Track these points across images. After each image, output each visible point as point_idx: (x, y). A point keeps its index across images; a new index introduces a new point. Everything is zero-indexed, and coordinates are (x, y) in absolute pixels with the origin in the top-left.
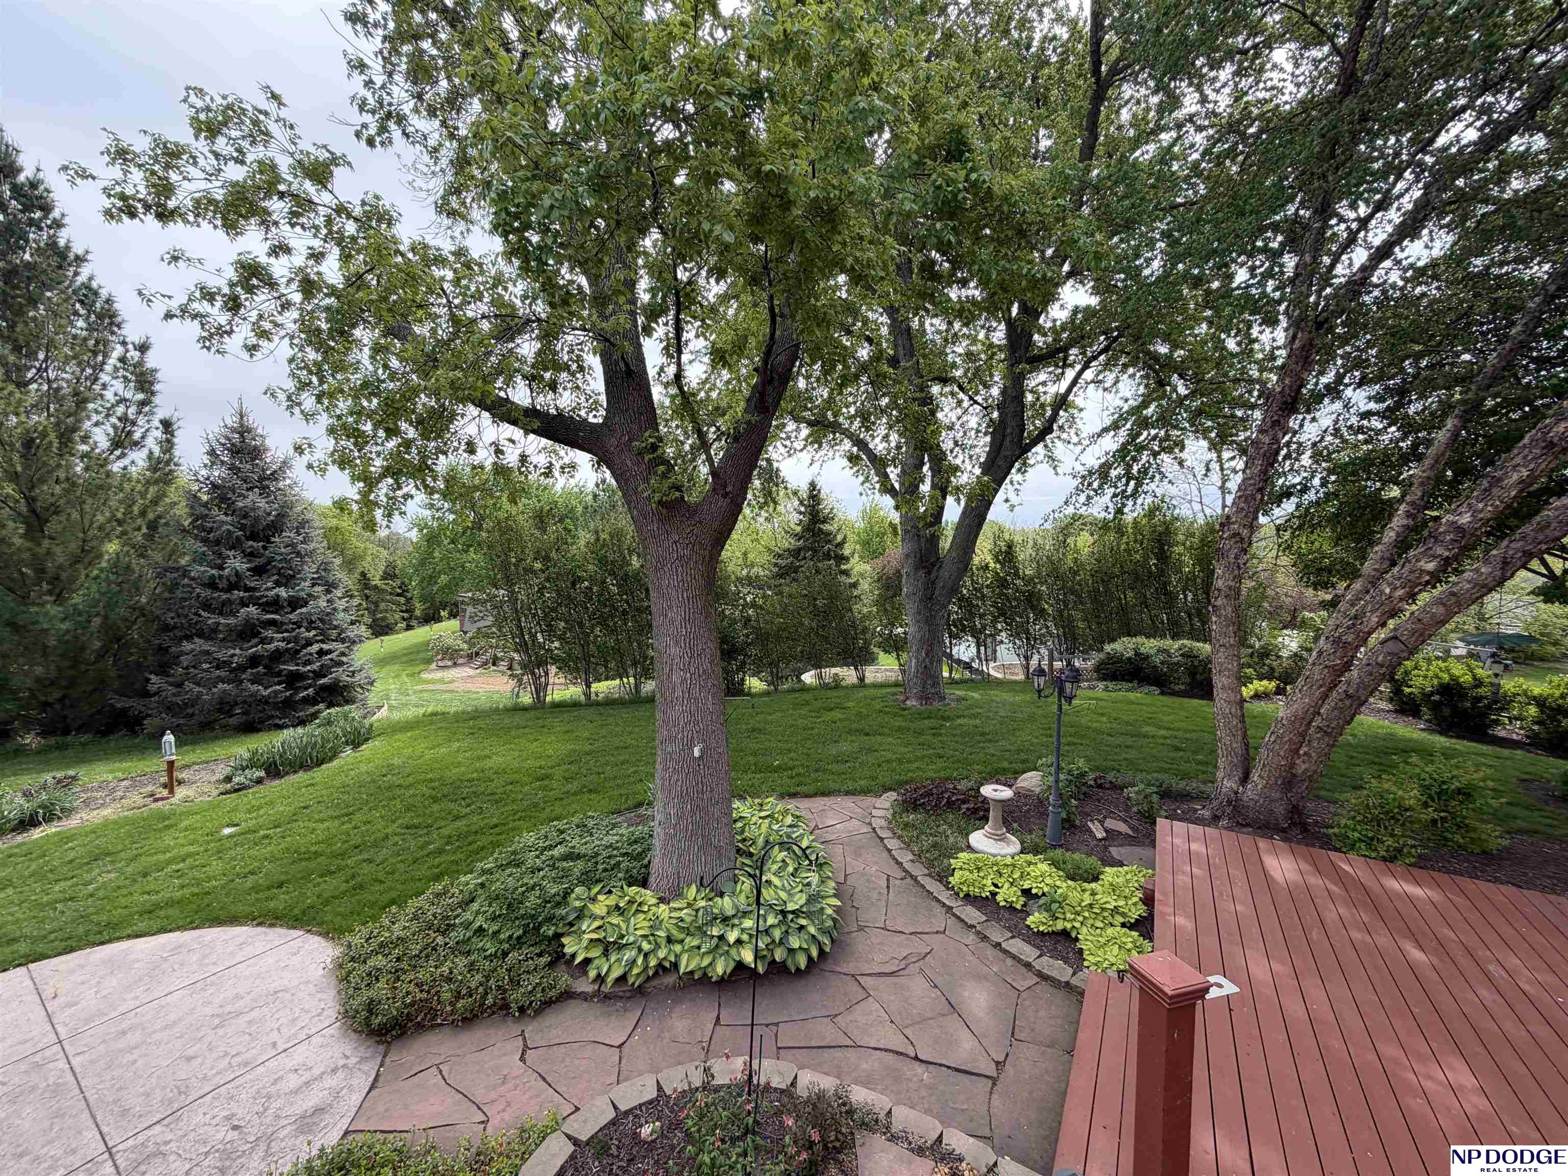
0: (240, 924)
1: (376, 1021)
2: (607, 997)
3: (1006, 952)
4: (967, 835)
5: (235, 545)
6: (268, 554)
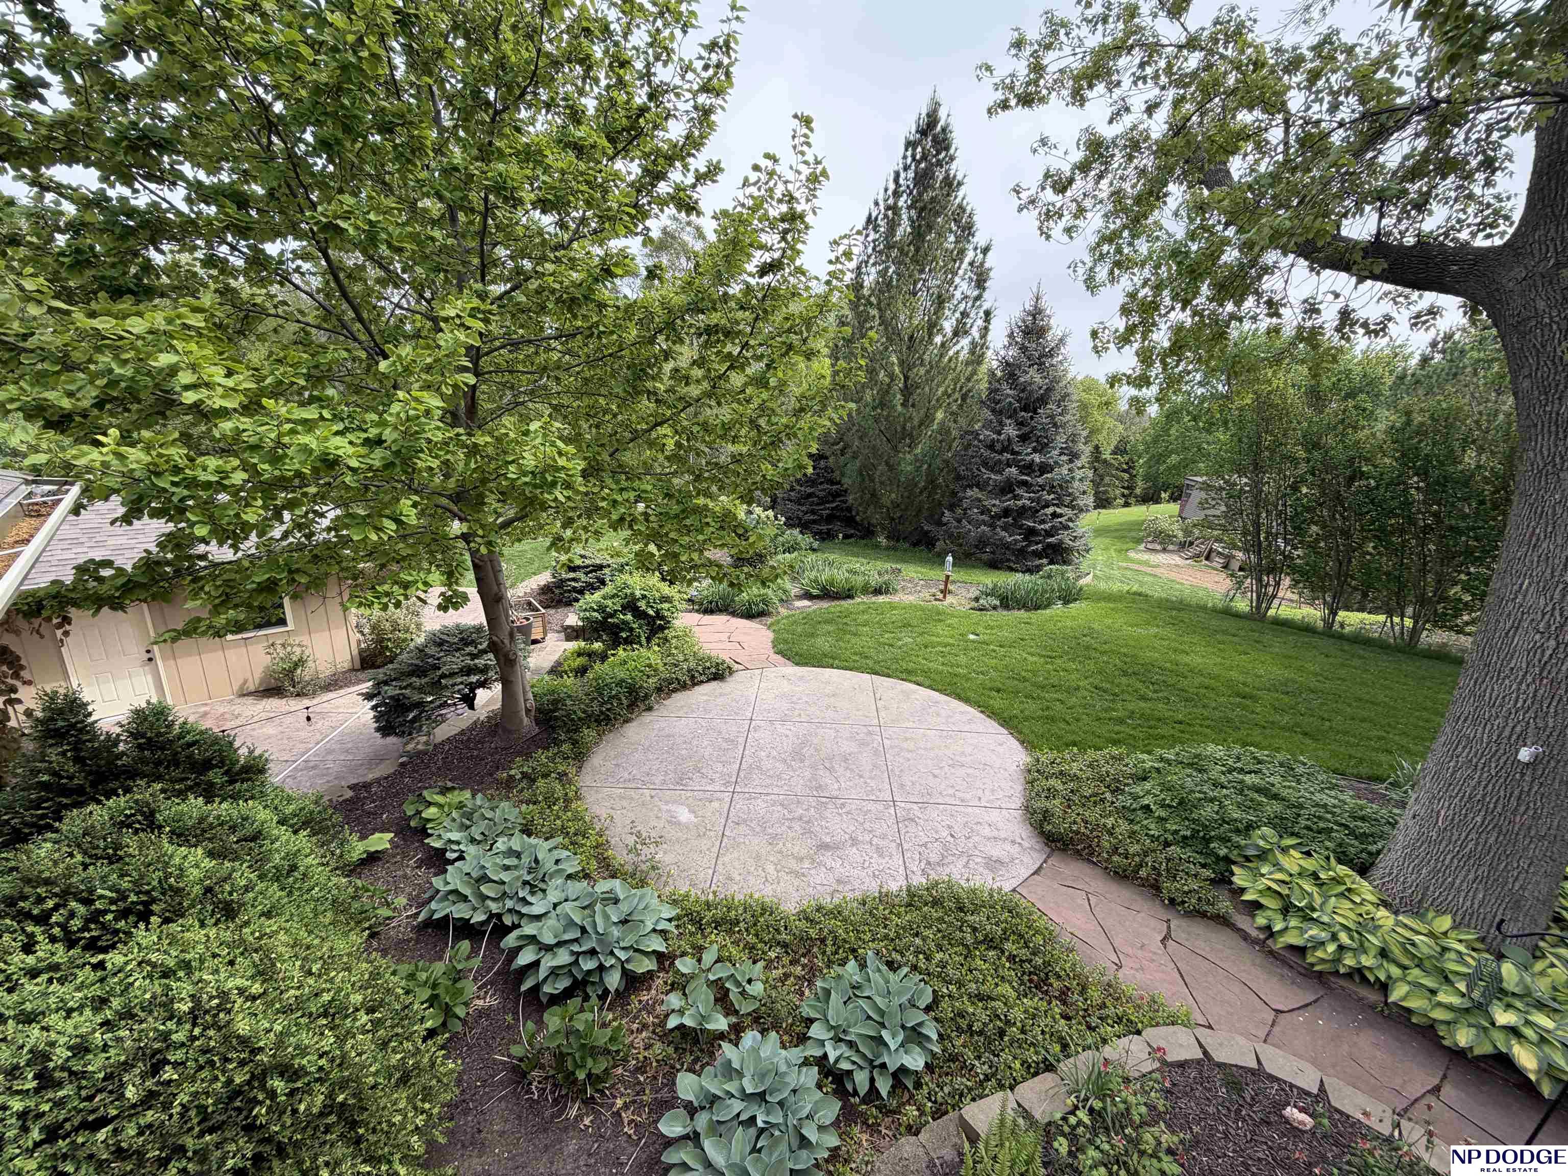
1: (1047, 828)
2: (1274, 954)
6: (1033, 423)
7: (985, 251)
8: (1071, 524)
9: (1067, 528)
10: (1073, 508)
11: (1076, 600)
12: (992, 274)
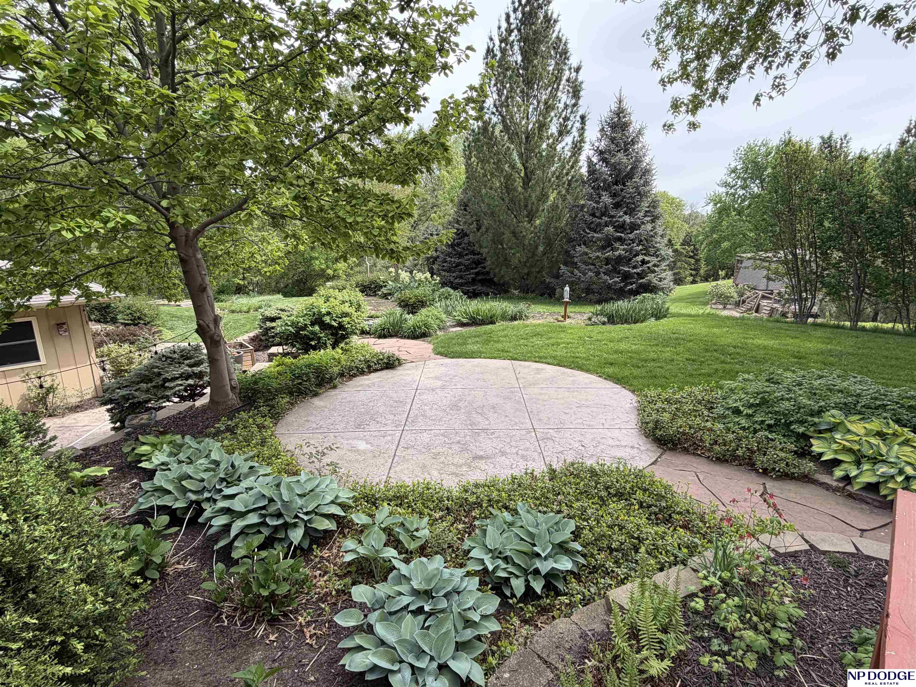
2: (851, 496)
5: (607, 188)
6: (623, 194)
7: (578, 70)
8: (656, 269)
9: (654, 272)
10: (657, 256)
11: (665, 316)
12: (583, 86)
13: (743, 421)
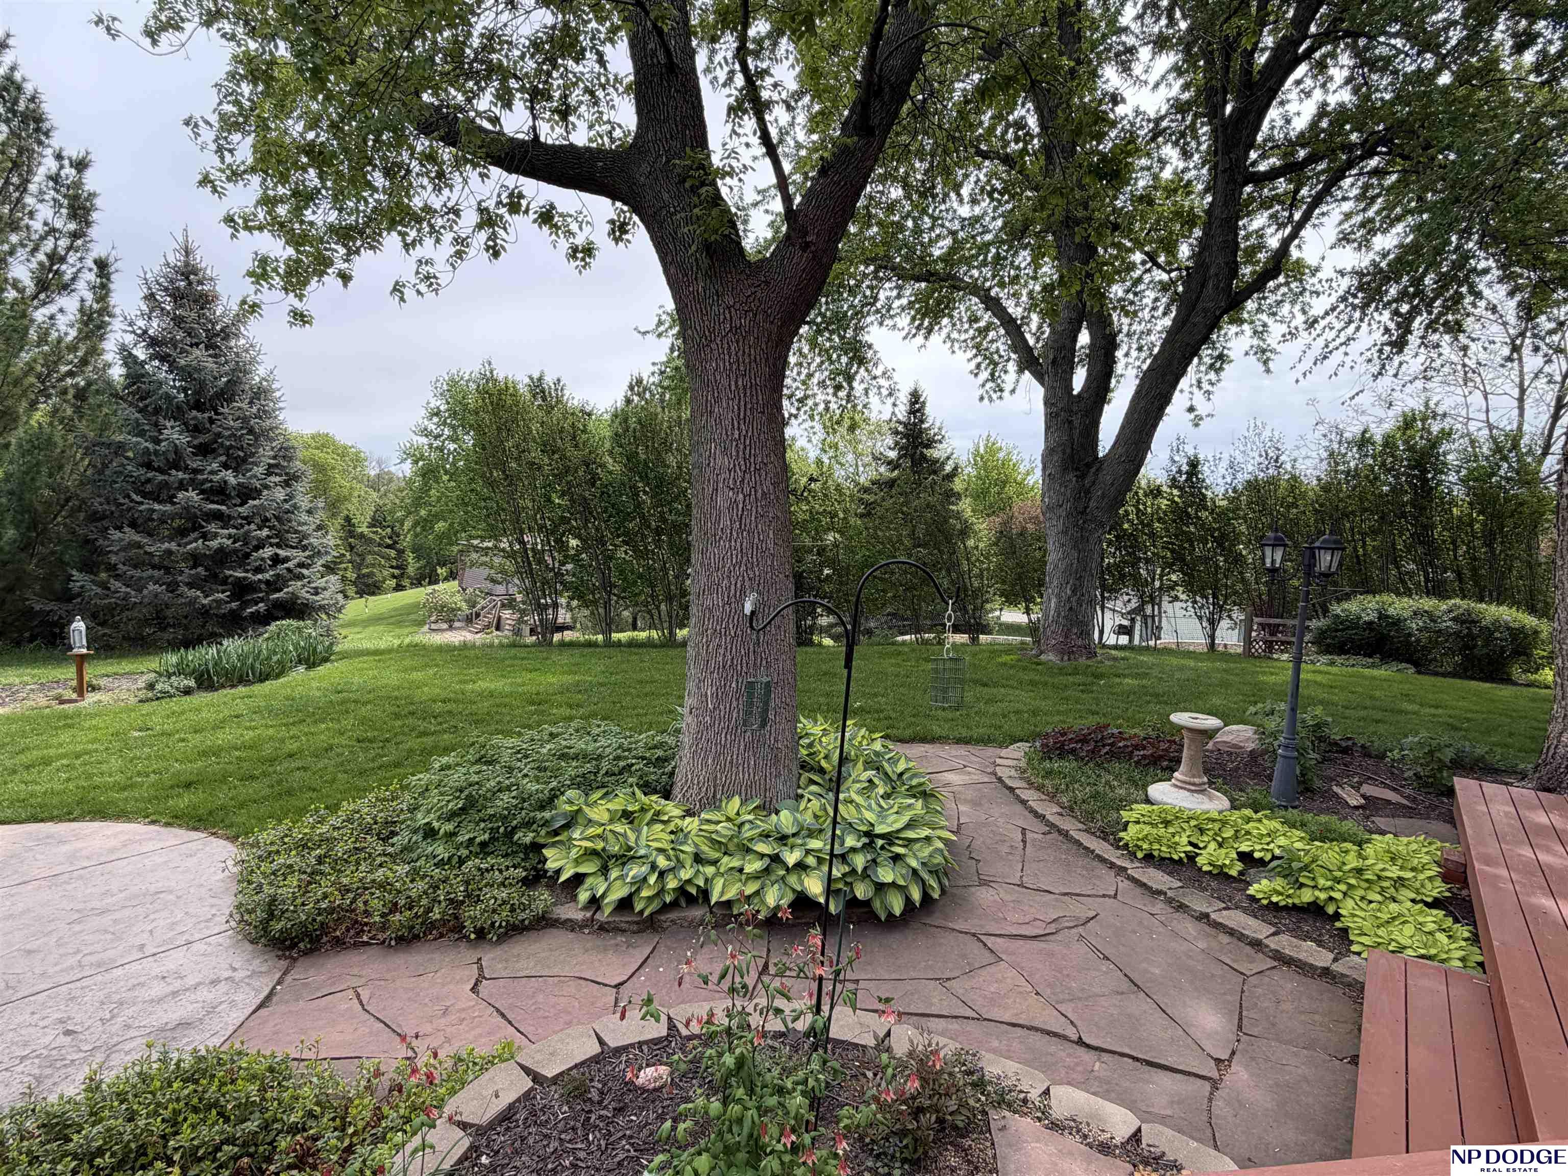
0: (129, 821)
1: (277, 926)
2: (603, 928)
3: (1217, 925)
4: (1145, 787)
5: (177, 413)
7: (78, 164)
8: (305, 572)
11: (326, 660)
12: (98, 203)
13: (440, 850)
